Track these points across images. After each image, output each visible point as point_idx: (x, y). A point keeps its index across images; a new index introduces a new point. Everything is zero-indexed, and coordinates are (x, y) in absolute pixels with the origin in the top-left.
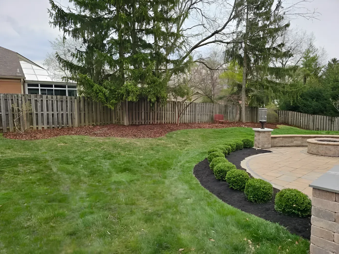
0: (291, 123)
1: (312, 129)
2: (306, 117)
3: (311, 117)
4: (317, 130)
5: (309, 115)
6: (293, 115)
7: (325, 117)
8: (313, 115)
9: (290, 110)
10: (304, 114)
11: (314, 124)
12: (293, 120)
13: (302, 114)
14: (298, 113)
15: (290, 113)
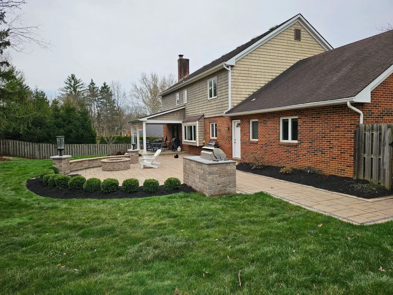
0: (13, 153)
1: (39, 158)
2: (31, 146)
3: (36, 146)
4: (43, 158)
5: (33, 144)
6: (15, 144)
7: (51, 145)
8: (38, 144)
9: (10, 139)
10: (28, 143)
11: (40, 152)
12: (15, 150)
13: (26, 143)
14: (20, 142)
15: (11, 142)
